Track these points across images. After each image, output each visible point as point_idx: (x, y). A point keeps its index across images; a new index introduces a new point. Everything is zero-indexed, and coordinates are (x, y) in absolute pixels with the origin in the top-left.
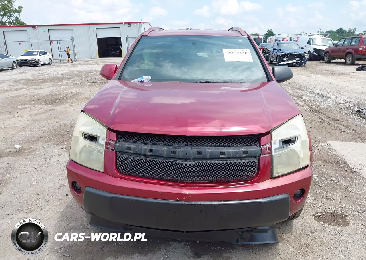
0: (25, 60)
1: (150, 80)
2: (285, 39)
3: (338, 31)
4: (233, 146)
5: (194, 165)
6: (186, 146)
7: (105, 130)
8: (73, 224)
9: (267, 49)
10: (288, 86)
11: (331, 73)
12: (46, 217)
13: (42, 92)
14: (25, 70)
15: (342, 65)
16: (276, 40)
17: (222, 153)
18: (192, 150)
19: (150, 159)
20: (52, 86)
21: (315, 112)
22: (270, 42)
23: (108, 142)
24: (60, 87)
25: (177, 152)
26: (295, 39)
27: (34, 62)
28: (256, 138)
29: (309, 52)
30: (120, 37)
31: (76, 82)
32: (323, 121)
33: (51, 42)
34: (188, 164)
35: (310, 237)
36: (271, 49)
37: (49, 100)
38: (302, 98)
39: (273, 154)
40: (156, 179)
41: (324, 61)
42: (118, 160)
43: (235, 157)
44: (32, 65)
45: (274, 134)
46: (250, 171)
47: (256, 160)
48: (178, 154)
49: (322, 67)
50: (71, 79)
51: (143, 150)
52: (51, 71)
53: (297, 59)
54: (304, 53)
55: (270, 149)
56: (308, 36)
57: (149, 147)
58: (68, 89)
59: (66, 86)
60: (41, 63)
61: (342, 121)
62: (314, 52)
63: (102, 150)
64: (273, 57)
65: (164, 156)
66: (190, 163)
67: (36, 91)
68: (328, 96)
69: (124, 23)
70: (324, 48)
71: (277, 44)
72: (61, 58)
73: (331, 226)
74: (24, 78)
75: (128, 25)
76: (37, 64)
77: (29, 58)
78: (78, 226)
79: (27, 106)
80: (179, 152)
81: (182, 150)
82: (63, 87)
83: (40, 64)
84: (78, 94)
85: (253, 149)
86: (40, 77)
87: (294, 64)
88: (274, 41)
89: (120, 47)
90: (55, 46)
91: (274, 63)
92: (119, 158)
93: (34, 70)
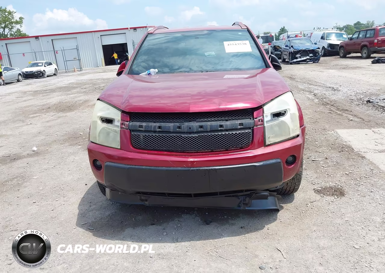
0: (31, 72)
1: (157, 73)
2: (298, 35)
3: (355, 24)
4: (230, 120)
5: (197, 137)
6: (190, 121)
7: (119, 113)
8: (94, 206)
9: (280, 47)
10: (300, 82)
11: (345, 68)
12: (70, 203)
13: (51, 101)
14: (31, 82)
15: (358, 59)
16: (288, 37)
17: (221, 126)
18: (195, 125)
19: (160, 134)
20: (61, 95)
21: (325, 104)
22: (282, 39)
23: (122, 122)
24: (69, 96)
25: (182, 127)
26: (309, 35)
27: (40, 74)
28: (250, 113)
29: (323, 47)
30: (127, 43)
31: (85, 90)
32: (332, 112)
33: (55, 52)
34: (192, 137)
35: (308, 206)
36: (283, 47)
37: (59, 108)
38: (313, 92)
39: (265, 125)
40: (166, 151)
41: (339, 57)
42: (133, 137)
43: (232, 128)
44: (38, 76)
45: (265, 108)
46: (245, 140)
47: (250, 131)
48: (183, 129)
49: (337, 62)
50: (79, 88)
51: (153, 127)
52: (58, 81)
53: (311, 55)
54: (317, 49)
55: (263, 121)
56: (321, 31)
57: (158, 124)
58: (76, 97)
59: (74, 94)
60: (47, 74)
61: (351, 111)
62: (328, 47)
63: (118, 130)
64: (286, 55)
65: (171, 131)
66: (194, 136)
67: (45, 100)
68: (340, 89)
69: (129, 29)
70: (338, 43)
71: (289, 41)
72: (67, 69)
73: (329, 197)
74: (30, 89)
75: (134, 30)
76: (43, 76)
77: (34, 69)
78: (99, 208)
79: (38, 115)
80: (184, 126)
81: (186, 125)
82: (71, 95)
83: (46, 76)
84: (86, 101)
85: (247, 121)
86: (48, 87)
87: (308, 60)
88: (287, 38)
89: (127, 54)
90: (59, 56)
91: (287, 62)
92: (133, 135)
93: (40, 82)
